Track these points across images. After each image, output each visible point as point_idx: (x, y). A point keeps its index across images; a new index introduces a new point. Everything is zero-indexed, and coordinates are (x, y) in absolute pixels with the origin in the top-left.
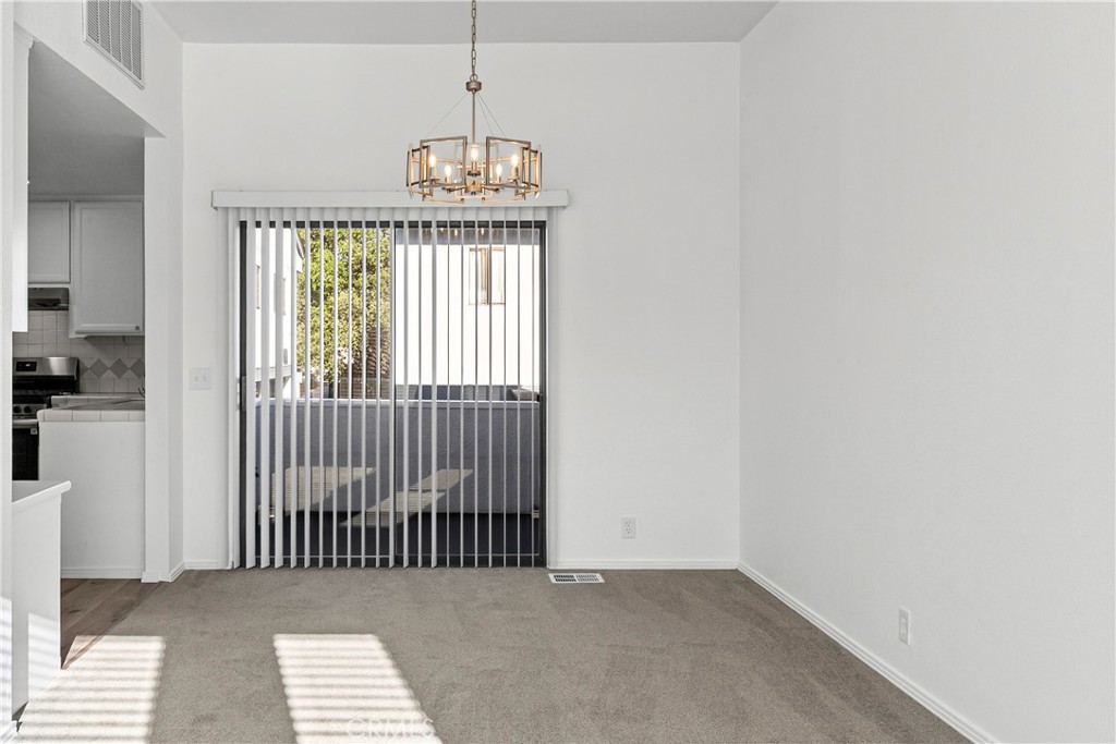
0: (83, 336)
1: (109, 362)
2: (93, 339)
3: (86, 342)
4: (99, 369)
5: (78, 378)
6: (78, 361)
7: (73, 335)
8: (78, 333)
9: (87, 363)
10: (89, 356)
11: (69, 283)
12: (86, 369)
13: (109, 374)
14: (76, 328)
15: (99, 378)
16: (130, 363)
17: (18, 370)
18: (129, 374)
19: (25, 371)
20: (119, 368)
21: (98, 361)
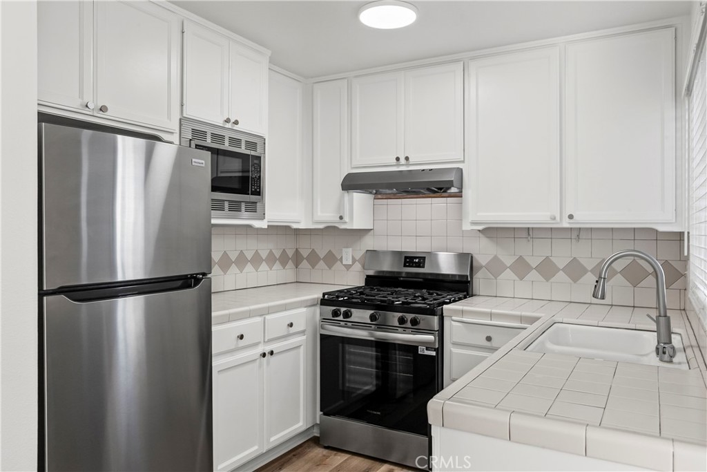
0: (480, 228)
1: (508, 261)
2: (492, 232)
3: (481, 235)
4: (496, 267)
5: (472, 278)
6: (472, 257)
7: (467, 227)
8: (474, 223)
9: (481, 259)
10: (483, 251)
11: (463, 162)
12: (481, 267)
13: (508, 274)
14: (471, 218)
15: (496, 278)
16: (534, 262)
17: (405, 266)
18: (534, 275)
19: (412, 267)
20: (521, 268)
21: (496, 258)
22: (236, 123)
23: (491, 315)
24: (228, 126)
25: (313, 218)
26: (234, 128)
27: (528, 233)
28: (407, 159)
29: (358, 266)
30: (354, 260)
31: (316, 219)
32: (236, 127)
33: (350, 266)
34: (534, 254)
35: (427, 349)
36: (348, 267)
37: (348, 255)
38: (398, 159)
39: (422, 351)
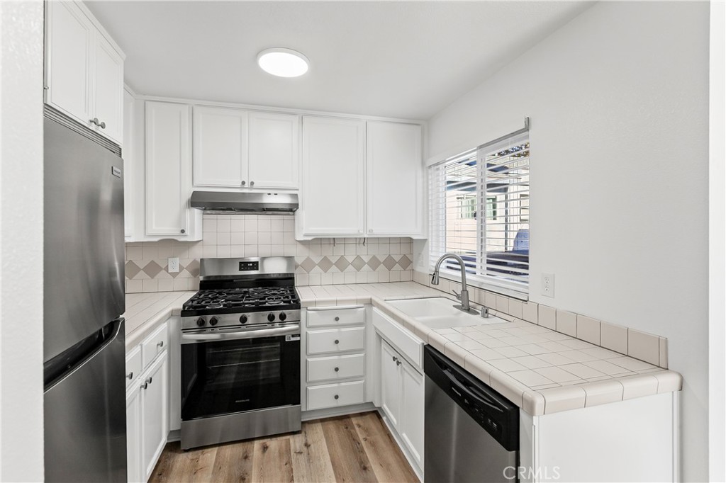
1: (317, 260)
4: (308, 265)
5: (294, 275)
6: (294, 259)
7: (299, 238)
8: (306, 235)
9: (299, 260)
10: (300, 255)
11: (299, 189)
12: (298, 266)
13: (317, 269)
14: (303, 231)
15: (308, 273)
16: (334, 260)
17: (240, 270)
18: (334, 268)
19: (247, 270)
20: (326, 264)
21: (308, 259)
22: (103, 126)
23: (337, 302)
24: (93, 127)
25: (145, 232)
26: (98, 132)
27: (333, 241)
28: (252, 183)
29: (186, 273)
30: (181, 268)
31: (149, 232)
32: (100, 131)
33: (177, 274)
34: (334, 254)
35: (293, 336)
36: (174, 275)
37: (174, 265)
38: (243, 183)
39: (289, 339)
